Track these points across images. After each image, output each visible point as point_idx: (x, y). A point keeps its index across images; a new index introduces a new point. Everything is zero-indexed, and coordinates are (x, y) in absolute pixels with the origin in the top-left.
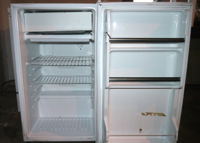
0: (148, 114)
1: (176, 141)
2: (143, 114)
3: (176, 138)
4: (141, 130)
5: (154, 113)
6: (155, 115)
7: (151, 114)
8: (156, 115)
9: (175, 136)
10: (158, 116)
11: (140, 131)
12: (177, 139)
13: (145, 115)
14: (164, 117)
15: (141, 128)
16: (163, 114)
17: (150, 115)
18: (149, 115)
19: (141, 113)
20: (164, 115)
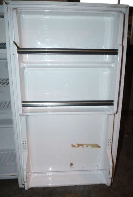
0: (79, 145)
1: (110, 178)
2: (73, 146)
3: (110, 174)
4: (72, 164)
5: (86, 145)
6: (87, 147)
7: (82, 145)
8: (89, 146)
9: (109, 172)
10: (92, 147)
11: (71, 166)
12: (111, 176)
13: (76, 147)
14: (99, 148)
15: (72, 163)
16: (97, 145)
17: (82, 147)
18: (80, 147)
19: (71, 145)
20: (99, 147)
